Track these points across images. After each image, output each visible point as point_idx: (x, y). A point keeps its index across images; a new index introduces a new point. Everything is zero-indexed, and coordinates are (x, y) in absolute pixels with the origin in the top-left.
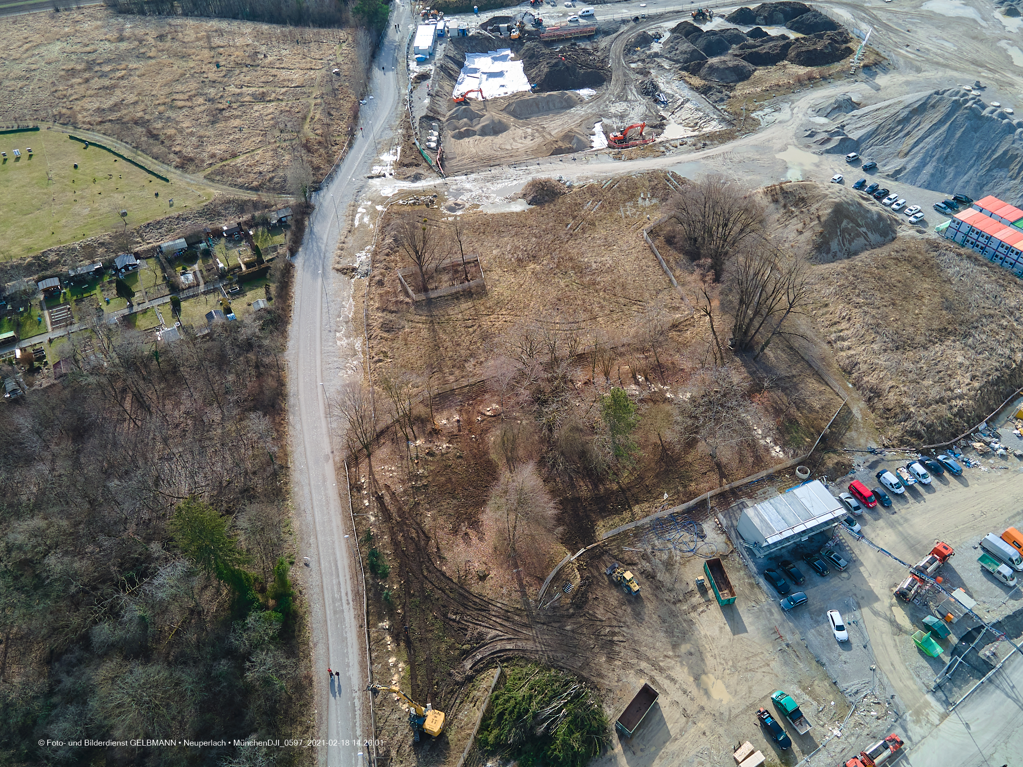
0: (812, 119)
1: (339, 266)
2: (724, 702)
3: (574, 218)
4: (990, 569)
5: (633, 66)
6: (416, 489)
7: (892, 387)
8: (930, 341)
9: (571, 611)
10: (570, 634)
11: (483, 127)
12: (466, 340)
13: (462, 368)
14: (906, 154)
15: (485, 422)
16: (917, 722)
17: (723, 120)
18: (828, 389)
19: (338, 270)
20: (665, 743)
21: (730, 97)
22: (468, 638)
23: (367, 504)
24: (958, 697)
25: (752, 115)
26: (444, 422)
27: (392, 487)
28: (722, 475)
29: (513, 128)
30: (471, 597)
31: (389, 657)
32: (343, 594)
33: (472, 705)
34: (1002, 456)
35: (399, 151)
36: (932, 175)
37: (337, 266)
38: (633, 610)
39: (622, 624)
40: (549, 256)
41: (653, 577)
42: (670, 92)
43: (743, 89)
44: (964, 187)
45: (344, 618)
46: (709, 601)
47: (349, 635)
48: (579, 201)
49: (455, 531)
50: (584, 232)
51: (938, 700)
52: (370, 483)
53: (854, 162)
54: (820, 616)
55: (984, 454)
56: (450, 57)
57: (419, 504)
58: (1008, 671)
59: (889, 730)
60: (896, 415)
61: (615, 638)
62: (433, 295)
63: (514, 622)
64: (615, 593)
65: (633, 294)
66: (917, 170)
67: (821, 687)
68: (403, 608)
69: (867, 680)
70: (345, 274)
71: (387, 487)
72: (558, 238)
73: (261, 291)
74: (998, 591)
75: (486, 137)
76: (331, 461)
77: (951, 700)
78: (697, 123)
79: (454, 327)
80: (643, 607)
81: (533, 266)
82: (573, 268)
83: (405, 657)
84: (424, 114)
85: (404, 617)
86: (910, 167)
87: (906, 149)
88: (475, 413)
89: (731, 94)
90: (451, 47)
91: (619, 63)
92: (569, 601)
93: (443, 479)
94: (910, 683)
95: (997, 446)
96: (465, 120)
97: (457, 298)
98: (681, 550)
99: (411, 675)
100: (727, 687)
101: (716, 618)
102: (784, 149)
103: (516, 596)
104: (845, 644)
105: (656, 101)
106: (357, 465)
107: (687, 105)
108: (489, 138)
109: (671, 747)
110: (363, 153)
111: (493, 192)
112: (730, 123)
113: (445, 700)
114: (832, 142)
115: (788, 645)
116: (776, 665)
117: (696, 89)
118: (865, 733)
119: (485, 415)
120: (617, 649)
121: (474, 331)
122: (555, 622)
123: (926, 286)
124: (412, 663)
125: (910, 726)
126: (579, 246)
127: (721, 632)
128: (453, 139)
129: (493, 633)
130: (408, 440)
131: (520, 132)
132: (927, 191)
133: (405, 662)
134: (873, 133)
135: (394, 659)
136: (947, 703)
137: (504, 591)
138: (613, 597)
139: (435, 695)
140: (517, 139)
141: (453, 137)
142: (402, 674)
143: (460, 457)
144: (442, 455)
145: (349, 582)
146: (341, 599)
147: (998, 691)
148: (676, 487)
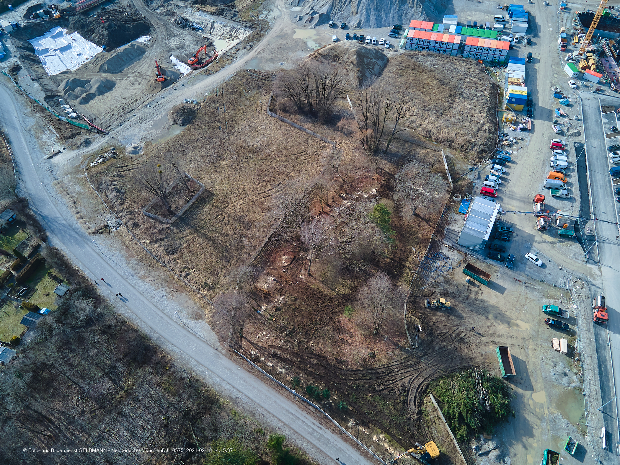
0: (292, 10)
1: (93, 230)
2: (529, 329)
3: (219, 121)
4: (558, 195)
5: (158, 11)
6: (290, 335)
7: (456, 134)
8: (451, 103)
9: (430, 338)
10: (440, 351)
11: (98, 88)
12: (228, 229)
13: (243, 247)
14: (357, 12)
15: (289, 270)
16: (594, 279)
17: (246, 27)
18: (430, 151)
19: (94, 233)
20: (526, 367)
21: (238, 12)
22: (398, 393)
23: (271, 365)
24: (597, 258)
25: (260, 18)
26: (266, 285)
27: (275, 344)
28: (428, 221)
29: (118, 81)
30: (378, 371)
31: (372, 438)
32: (313, 426)
33: (434, 425)
34: (516, 143)
35: (53, 130)
36: (376, 19)
37: (90, 231)
38: (455, 316)
39: (457, 327)
40: (228, 152)
41: (447, 294)
42: (198, 21)
43: (240, 5)
44: (393, 21)
45: (327, 439)
46: (479, 287)
47: (339, 445)
48: (212, 110)
49: (335, 343)
50: (233, 128)
51: (592, 264)
52: (259, 351)
53: (334, 26)
54: (524, 260)
55: (510, 146)
56: (20, 47)
57: (300, 342)
58: (600, 234)
59: (590, 290)
60: (468, 147)
61: (461, 336)
62: (180, 213)
63: (410, 366)
64: (439, 314)
65: (295, 150)
66: (368, 19)
67: (552, 291)
68: (351, 406)
69: (563, 275)
70: (102, 233)
71: (272, 346)
72: (221, 139)
73: (47, 280)
74: (567, 203)
75: (106, 95)
76: (221, 356)
77: (596, 261)
78: (231, 35)
79: (213, 226)
80: (457, 311)
81: (224, 163)
82: (249, 152)
83: (379, 431)
84: (44, 96)
85: (356, 410)
86: (363, 18)
87: (355, 10)
88: (279, 269)
89: (237, 10)
90: (15, 40)
91: (148, 12)
92: (424, 335)
93: (299, 318)
94: (577, 264)
95: (511, 139)
96: (79, 88)
97: (198, 207)
98: (446, 271)
99: (391, 437)
100: (523, 320)
101: (489, 293)
102: (294, 32)
103: (397, 352)
104: (543, 266)
105: (194, 29)
106: (240, 347)
107: (216, 25)
108: (108, 94)
109: (530, 367)
110: (24, 143)
111: (151, 129)
112: (251, 28)
113: (420, 434)
114: (315, 19)
115: (525, 283)
116: (529, 295)
117: (214, 13)
118: (584, 298)
119: (285, 266)
120: (467, 340)
121: (228, 221)
122: (428, 350)
123: (425, 77)
124: (384, 430)
125: (594, 282)
126: (239, 137)
127: (497, 297)
128: (82, 106)
129: (407, 380)
130: (256, 310)
131: (125, 82)
132: (378, 29)
133: (381, 433)
134: (332, 7)
135: (375, 436)
136: (596, 263)
137: (390, 354)
138: (440, 316)
139: (413, 436)
140: (128, 87)
141: (81, 103)
142: (387, 440)
143: (296, 300)
144: (285, 305)
145: (308, 416)
146: (314, 430)
147: (606, 245)
148: (414, 241)
